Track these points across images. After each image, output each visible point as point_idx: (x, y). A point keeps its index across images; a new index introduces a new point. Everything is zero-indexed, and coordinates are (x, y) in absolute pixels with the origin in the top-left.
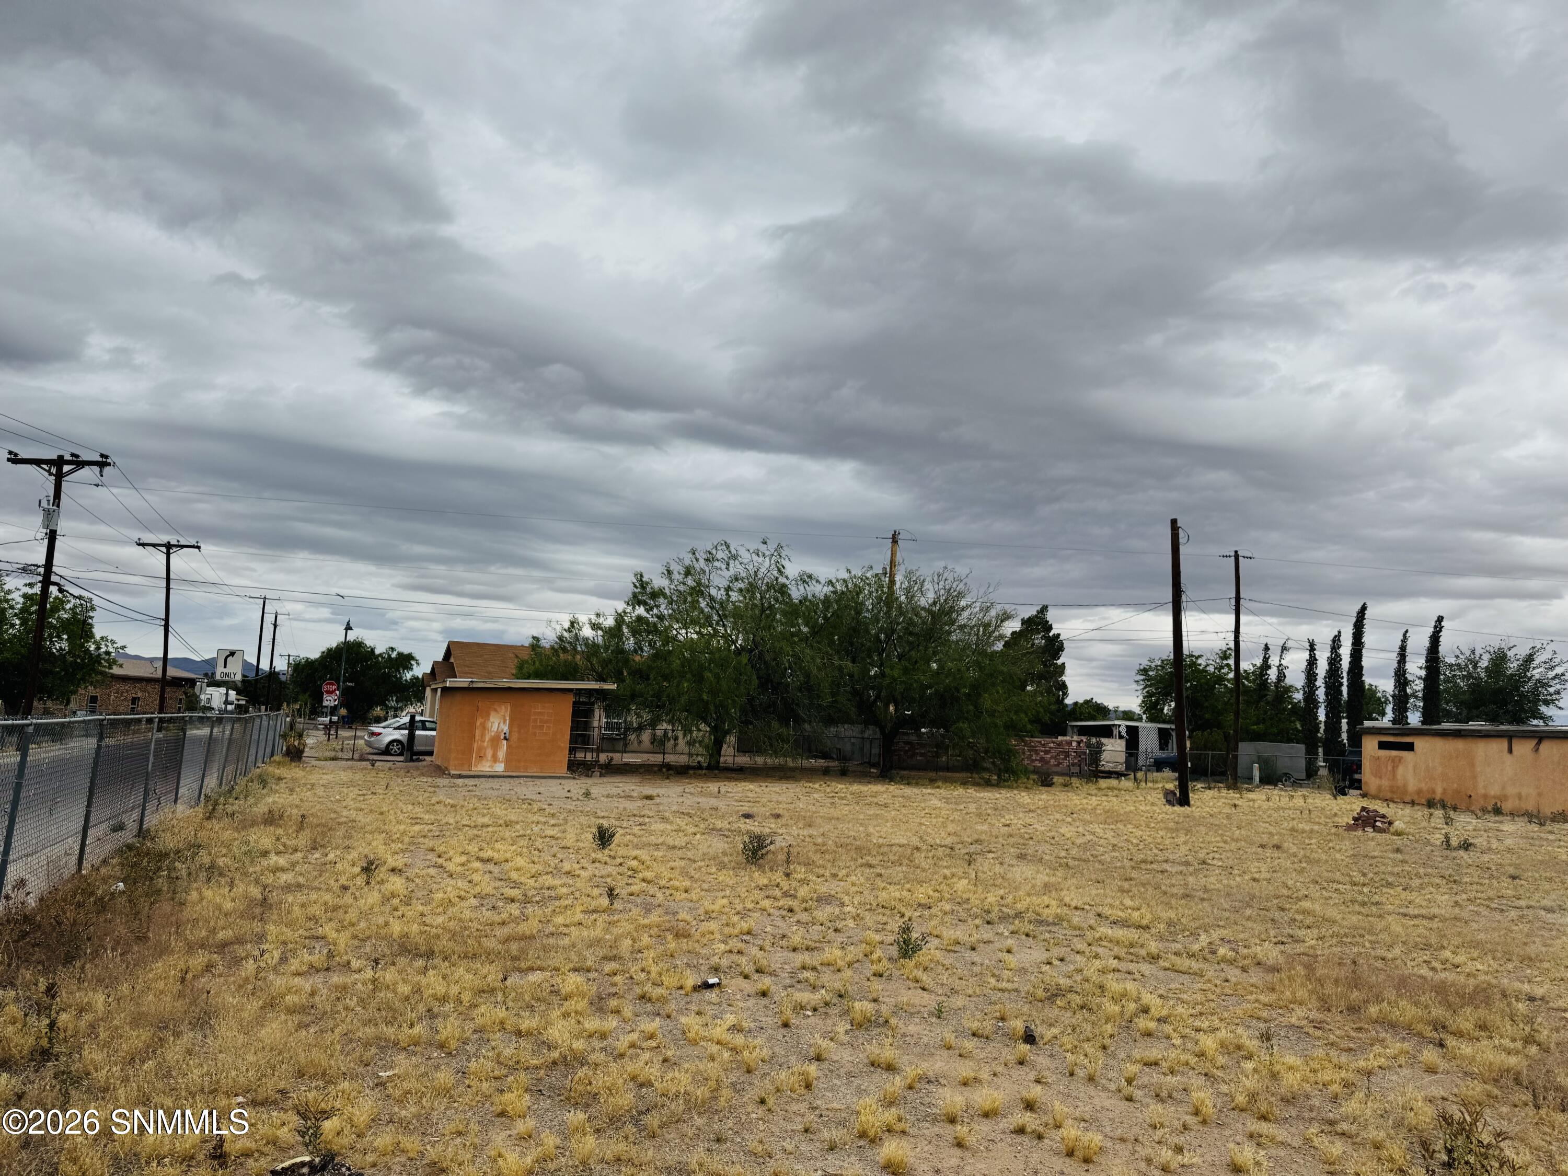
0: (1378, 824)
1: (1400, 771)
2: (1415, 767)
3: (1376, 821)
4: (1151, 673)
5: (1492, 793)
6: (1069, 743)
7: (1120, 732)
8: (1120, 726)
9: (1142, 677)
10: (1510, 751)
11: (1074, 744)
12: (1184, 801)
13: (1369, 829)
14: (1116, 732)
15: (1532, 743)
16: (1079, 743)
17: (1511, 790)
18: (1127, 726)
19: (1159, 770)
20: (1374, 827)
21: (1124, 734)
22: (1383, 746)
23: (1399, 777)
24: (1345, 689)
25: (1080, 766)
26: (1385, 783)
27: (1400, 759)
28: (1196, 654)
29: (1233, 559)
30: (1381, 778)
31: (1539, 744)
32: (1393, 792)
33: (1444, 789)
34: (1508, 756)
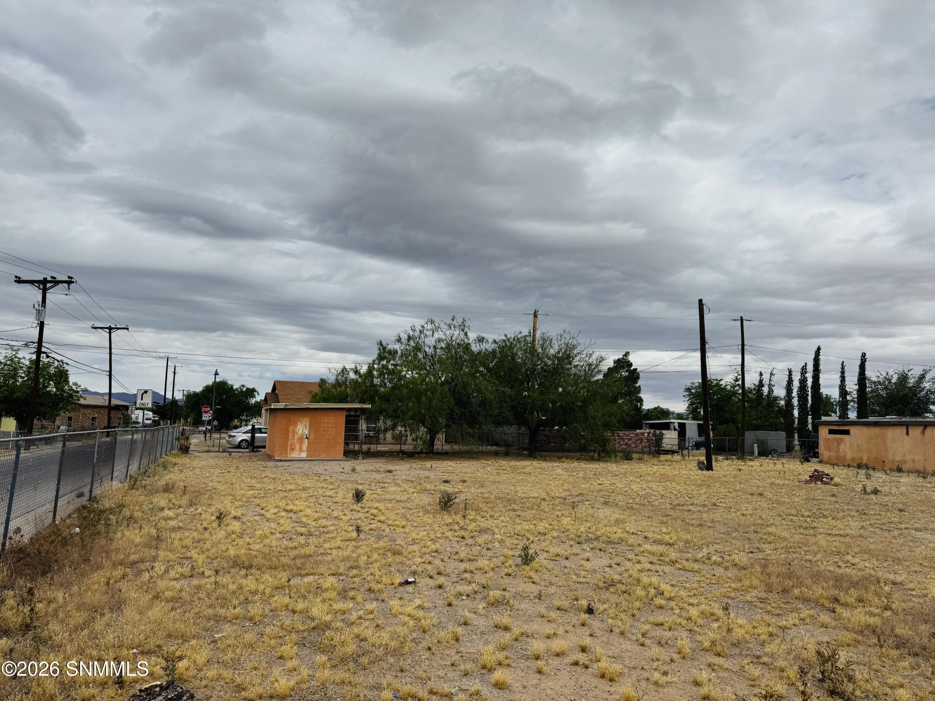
0: (824, 479)
1: (842, 447)
2: (851, 445)
3: (823, 478)
4: (693, 391)
5: (897, 459)
6: (643, 434)
7: (674, 427)
8: (674, 423)
9: (688, 393)
10: (907, 434)
11: (646, 434)
12: (709, 467)
13: (819, 483)
14: (672, 427)
15: (920, 429)
16: (649, 434)
17: (909, 458)
18: (679, 423)
19: (698, 449)
20: (822, 481)
21: (677, 427)
22: (831, 432)
23: (841, 450)
24: (810, 398)
25: (649, 447)
26: (833, 454)
27: (842, 439)
28: (719, 379)
29: (739, 322)
30: (830, 451)
31: (925, 429)
32: (837, 459)
33: (868, 457)
34: (907, 437)
